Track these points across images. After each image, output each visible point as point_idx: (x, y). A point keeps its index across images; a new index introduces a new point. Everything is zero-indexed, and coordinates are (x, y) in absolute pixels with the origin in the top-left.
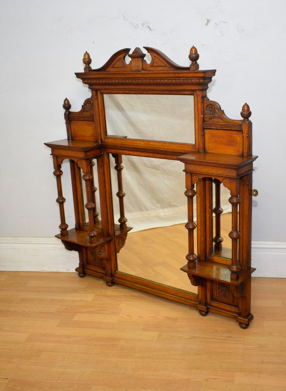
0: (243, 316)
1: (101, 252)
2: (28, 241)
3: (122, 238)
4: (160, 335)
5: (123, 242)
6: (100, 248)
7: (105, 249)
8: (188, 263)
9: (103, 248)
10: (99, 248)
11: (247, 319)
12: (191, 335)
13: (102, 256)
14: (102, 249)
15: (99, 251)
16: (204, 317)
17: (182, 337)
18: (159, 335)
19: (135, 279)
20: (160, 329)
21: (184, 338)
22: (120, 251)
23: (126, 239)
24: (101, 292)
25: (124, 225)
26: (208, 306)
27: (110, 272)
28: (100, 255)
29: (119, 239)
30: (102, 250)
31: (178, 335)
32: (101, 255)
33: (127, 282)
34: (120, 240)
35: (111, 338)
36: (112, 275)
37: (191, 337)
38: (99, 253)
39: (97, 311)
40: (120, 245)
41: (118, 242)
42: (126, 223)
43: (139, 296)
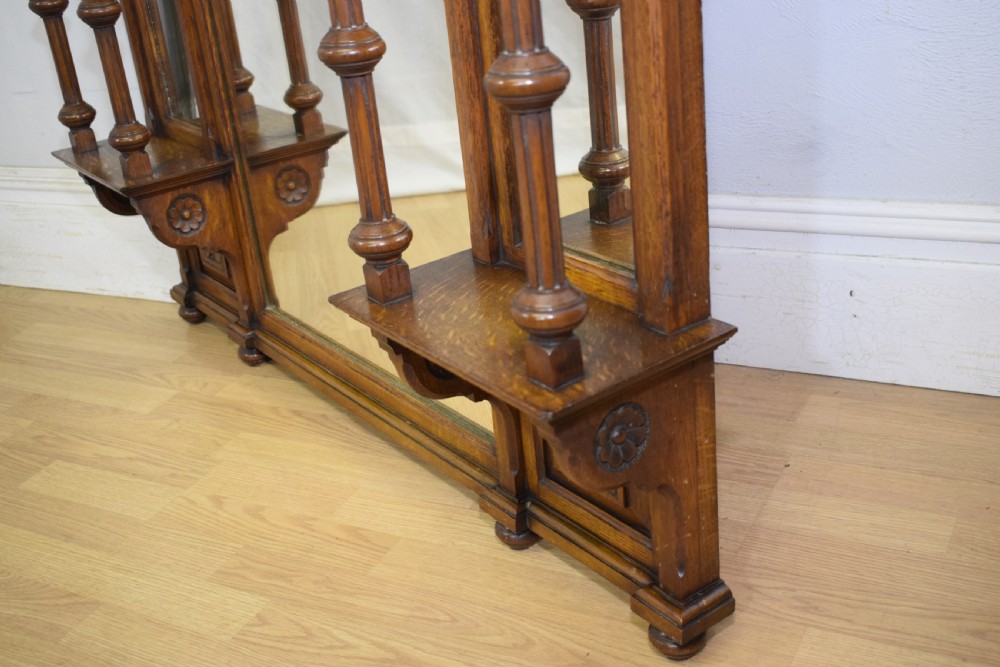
0: (665, 590)
1: (184, 219)
2: (45, 182)
3: (300, 170)
4: (261, 620)
5: (304, 190)
6: (173, 204)
7: (204, 208)
8: (365, 267)
9: (190, 202)
10: (169, 202)
11: (680, 610)
12: (394, 644)
13: (189, 236)
14: (185, 208)
15: (169, 216)
16: (514, 553)
17: (347, 646)
18: (258, 616)
19: (310, 341)
20: (283, 584)
21: (350, 652)
22: (290, 225)
23: (320, 176)
24: (205, 385)
25: (306, 117)
26: (529, 504)
27: (246, 308)
28: (178, 233)
29: (279, 175)
30: (186, 214)
31: (335, 632)
32: (180, 230)
33: (287, 352)
34: (285, 176)
35: (71, 595)
36: (254, 321)
37: (389, 656)
38: (171, 225)
39: (130, 459)
40: (290, 199)
41: (276, 188)
42: (319, 107)
43: (324, 416)
